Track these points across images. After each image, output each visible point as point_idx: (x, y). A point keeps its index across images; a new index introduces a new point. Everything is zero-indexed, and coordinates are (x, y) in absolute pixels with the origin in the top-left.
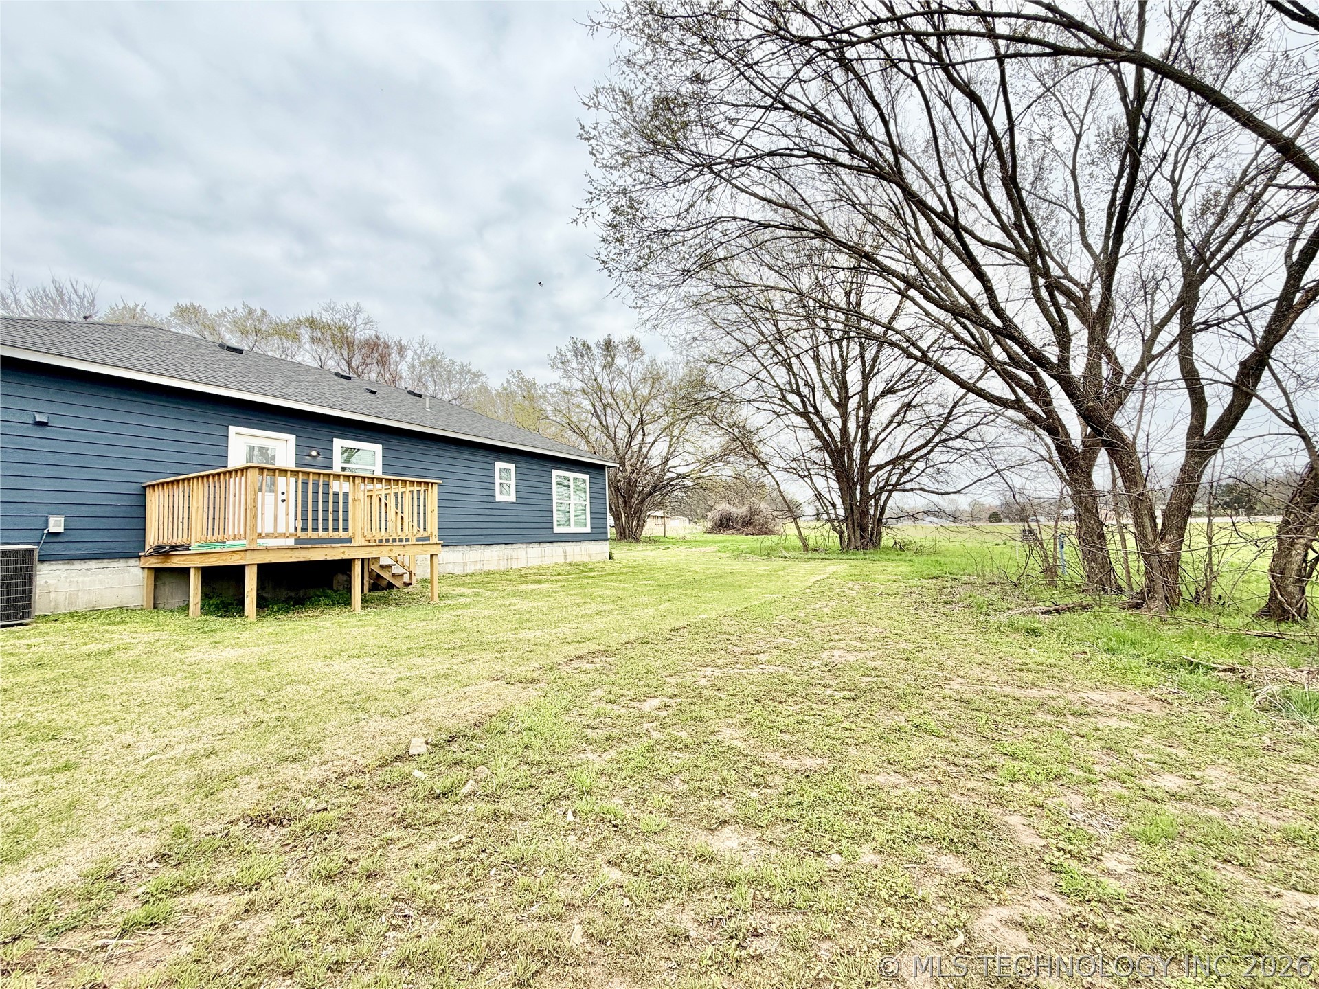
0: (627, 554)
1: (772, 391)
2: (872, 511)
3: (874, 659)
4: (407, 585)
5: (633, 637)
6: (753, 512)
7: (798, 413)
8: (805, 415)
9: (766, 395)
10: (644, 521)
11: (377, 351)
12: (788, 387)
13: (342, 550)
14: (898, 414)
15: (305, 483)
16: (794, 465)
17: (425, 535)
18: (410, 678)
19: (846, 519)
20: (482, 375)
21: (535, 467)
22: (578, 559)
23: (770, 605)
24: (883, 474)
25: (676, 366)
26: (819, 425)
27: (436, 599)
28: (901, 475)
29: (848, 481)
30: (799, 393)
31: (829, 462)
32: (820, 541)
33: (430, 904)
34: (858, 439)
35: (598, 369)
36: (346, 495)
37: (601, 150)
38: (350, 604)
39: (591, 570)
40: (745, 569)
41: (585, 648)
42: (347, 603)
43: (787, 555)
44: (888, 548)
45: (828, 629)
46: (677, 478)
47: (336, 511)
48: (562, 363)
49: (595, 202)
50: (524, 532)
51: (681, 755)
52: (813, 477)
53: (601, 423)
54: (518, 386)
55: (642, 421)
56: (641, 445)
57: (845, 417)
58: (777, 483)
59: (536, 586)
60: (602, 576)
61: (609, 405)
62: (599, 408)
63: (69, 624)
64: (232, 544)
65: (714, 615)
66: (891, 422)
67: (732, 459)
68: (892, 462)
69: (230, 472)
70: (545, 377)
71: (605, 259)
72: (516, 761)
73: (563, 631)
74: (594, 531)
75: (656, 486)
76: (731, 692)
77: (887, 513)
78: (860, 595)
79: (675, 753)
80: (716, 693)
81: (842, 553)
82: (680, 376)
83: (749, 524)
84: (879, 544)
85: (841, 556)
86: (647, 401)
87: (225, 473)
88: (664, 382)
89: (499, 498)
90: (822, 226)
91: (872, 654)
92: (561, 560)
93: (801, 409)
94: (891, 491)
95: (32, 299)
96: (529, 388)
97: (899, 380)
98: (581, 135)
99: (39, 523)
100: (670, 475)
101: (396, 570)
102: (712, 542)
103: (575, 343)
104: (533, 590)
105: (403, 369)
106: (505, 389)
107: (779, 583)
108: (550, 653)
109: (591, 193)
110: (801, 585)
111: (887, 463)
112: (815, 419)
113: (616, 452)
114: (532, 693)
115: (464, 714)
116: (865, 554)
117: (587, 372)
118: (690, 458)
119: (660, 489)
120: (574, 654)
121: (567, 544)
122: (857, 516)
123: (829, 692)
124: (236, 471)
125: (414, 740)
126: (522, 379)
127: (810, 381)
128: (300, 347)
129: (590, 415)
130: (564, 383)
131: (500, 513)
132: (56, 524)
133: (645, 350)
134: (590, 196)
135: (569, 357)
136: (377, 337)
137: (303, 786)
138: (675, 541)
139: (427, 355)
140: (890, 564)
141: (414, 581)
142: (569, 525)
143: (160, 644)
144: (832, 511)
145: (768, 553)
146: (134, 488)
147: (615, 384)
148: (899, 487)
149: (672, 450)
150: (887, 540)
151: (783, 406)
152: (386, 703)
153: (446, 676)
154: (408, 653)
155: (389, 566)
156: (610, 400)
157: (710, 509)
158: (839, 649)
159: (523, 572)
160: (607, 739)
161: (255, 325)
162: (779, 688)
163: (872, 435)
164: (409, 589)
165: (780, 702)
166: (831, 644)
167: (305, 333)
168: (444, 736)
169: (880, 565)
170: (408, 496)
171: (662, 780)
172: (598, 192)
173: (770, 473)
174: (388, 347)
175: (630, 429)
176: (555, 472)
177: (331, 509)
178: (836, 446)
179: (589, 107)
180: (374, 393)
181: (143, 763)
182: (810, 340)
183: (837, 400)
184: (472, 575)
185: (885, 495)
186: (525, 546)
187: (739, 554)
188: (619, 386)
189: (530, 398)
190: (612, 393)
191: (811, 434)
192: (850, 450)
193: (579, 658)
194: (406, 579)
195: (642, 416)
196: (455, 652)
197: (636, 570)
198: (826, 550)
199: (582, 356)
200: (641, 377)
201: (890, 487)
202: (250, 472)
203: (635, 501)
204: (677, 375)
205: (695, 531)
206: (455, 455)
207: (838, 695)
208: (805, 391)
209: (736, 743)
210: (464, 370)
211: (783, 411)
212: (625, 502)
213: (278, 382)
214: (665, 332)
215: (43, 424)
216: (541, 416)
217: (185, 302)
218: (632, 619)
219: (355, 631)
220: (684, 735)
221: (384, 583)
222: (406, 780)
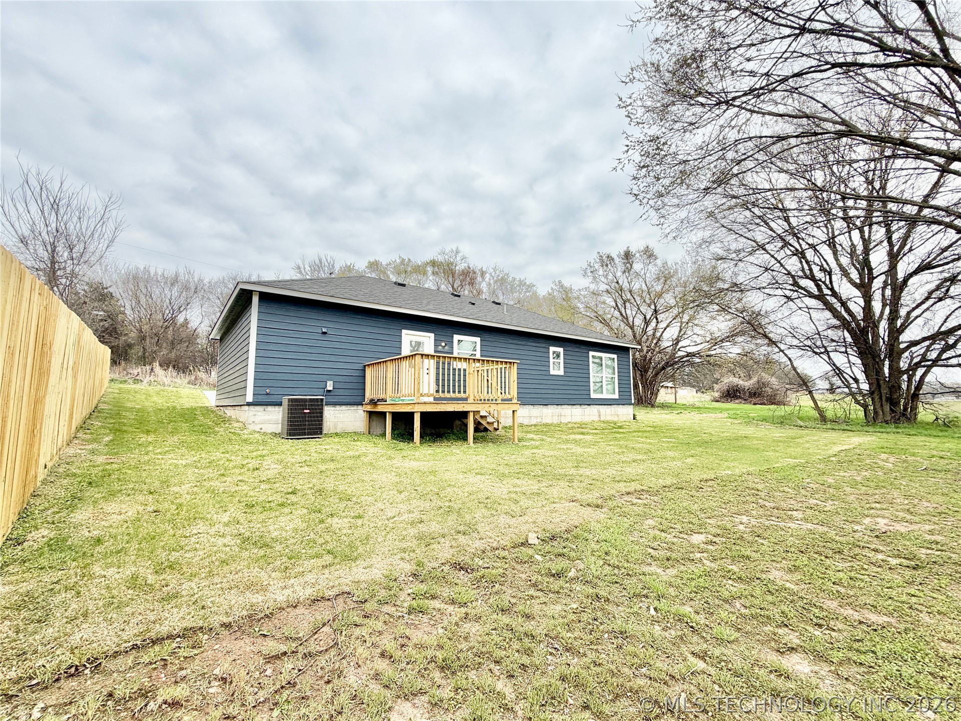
0: (647, 416)
1: (782, 278)
2: (904, 386)
3: (931, 532)
4: (496, 429)
5: (668, 483)
6: (762, 384)
7: (811, 295)
8: (821, 297)
9: (777, 282)
10: (658, 390)
11: (469, 276)
12: (800, 273)
13: (463, 405)
14: (938, 288)
15: (438, 363)
16: (808, 343)
17: (510, 397)
18: (516, 493)
19: (871, 393)
20: (534, 286)
21: (576, 350)
22: (609, 418)
23: (794, 467)
24: (919, 350)
25: (685, 266)
26: (838, 306)
27: (516, 440)
28: (943, 351)
29: (874, 358)
30: (812, 278)
31: (849, 339)
32: (840, 413)
33: (570, 646)
34: (885, 316)
35: (619, 274)
36: (465, 370)
37: (635, 112)
38: (467, 440)
39: (620, 427)
40: (760, 434)
41: (632, 487)
42: (465, 439)
43: (802, 424)
44: (928, 424)
45: (866, 497)
46: (687, 356)
47: (459, 380)
48: (591, 272)
49: (631, 152)
50: (570, 396)
51: (736, 585)
52: (831, 354)
53: (622, 315)
54: (559, 291)
55: (656, 311)
56: (655, 330)
57: (868, 298)
58: (790, 359)
59: (581, 437)
60: (630, 432)
61: (629, 300)
62: (620, 302)
63: (337, 440)
64: (407, 400)
65: (737, 471)
66: (927, 299)
67: (740, 339)
68: (933, 338)
69: (404, 358)
70: (579, 283)
71: (637, 193)
72: (601, 562)
73: (611, 472)
74: (622, 397)
75: (668, 363)
76: (773, 540)
77: (925, 389)
78: (897, 468)
79: (730, 582)
80: (757, 538)
81: (868, 426)
82: (689, 272)
83: (756, 395)
84: (915, 419)
85: (866, 428)
86: (660, 295)
87: (401, 358)
88: (674, 279)
89: (552, 372)
90: (846, 125)
91: (928, 527)
92: (596, 418)
93: (815, 291)
94: (929, 368)
95: (310, 267)
96: (566, 293)
97: (939, 255)
98: (619, 105)
99: (322, 385)
100: (680, 354)
101: (490, 419)
102: (721, 410)
103: (601, 256)
104: (580, 440)
105: (484, 286)
106: (550, 294)
107: (798, 449)
108: (605, 487)
109: (628, 146)
110: (823, 454)
111: (924, 339)
112: (833, 300)
113: (634, 336)
114: (601, 515)
115: (558, 523)
116: (897, 428)
117: (610, 277)
118: (699, 340)
119: (672, 365)
120: (624, 490)
121: (600, 406)
122: (885, 390)
123: (880, 556)
124: (406, 357)
125: (530, 534)
126: (562, 286)
127: (825, 266)
128: (427, 279)
129: (613, 309)
130: (593, 287)
131: (553, 382)
132: (330, 387)
133: (658, 256)
134: (627, 148)
135: (597, 267)
136: (469, 268)
137: (473, 550)
138: (685, 407)
139: (498, 276)
140: (932, 439)
141: (500, 428)
142: (602, 392)
143: (379, 454)
144: (855, 386)
145: (782, 422)
146: (360, 367)
147: (633, 283)
148: (940, 363)
149: (682, 333)
150: (924, 414)
151: (796, 291)
152: (506, 507)
153: (538, 494)
154: (510, 475)
155: (486, 417)
156: (629, 296)
157: (717, 381)
158: (884, 517)
159: (570, 426)
160: (668, 560)
161: (403, 267)
162: (822, 544)
163: (903, 312)
164: (498, 432)
165: (826, 557)
166: (872, 511)
167: (430, 269)
168: (548, 535)
169: (919, 440)
170: (495, 371)
171: (724, 601)
172: (632, 144)
173: (782, 351)
174: (475, 273)
175: (645, 318)
176: (591, 353)
177: (457, 379)
178: (858, 325)
179: (627, 83)
180: (474, 304)
181: (392, 521)
182: (825, 230)
183: (858, 281)
184: (535, 425)
185: (920, 372)
186: (570, 407)
187: (749, 421)
188: (637, 285)
189: (567, 299)
190: (630, 292)
191: (828, 314)
192: (876, 326)
193: (628, 493)
194: (495, 425)
195: (655, 307)
196: (540, 479)
197: (656, 430)
198: (847, 421)
199: (607, 265)
200: (654, 277)
201: (929, 363)
202: (417, 357)
203: (650, 373)
204: (687, 272)
205: (703, 399)
206: (523, 343)
207: (894, 562)
208: (819, 275)
209: (788, 585)
210: (522, 283)
211: (795, 295)
212: (642, 375)
213: (425, 302)
214: (684, 241)
215: (325, 333)
216: (574, 310)
217: (372, 260)
218: (665, 469)
219: (474, 457)
220: (734, 568)
221: (482, 427)
222: (530, 561)
